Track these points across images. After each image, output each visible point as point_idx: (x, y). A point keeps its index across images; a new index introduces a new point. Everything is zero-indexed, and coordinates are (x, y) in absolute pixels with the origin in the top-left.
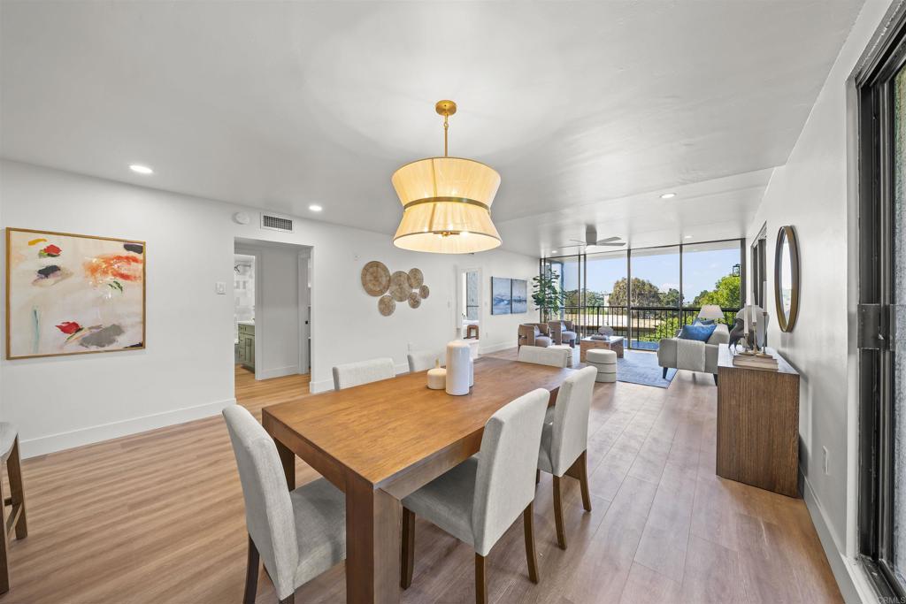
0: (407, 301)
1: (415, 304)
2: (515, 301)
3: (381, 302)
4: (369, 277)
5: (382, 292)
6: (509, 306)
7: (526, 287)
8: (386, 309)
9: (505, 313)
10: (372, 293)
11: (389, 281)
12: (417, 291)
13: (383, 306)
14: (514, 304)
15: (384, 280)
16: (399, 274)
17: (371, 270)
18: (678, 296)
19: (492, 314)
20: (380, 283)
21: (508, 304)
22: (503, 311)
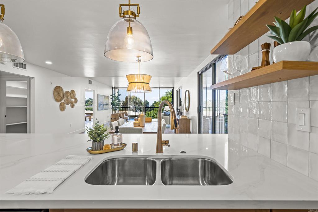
0: (70, 105)
1: (73, 106)
2: (105, 104)
3: (61, 105)
4: (56, 94)
5: (61, 100)
6: (103, 107)
7: (108, 99)
8: (62, 108)
9: (102, 110)
10: (57, 101)
11: (64, 95)
12: (73, 100)
13: (61, 107)
14: (105, 106)
15: (61, 94)
16: (67, 92)
17: (57, 90)
18: (147, 103)
19: (98, 110)
20: (60, 96)
21: (102, 106)
22: (102, 109)
